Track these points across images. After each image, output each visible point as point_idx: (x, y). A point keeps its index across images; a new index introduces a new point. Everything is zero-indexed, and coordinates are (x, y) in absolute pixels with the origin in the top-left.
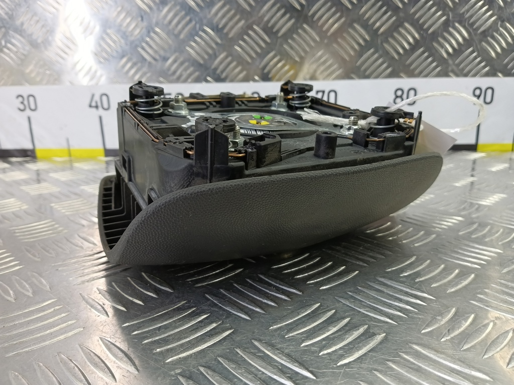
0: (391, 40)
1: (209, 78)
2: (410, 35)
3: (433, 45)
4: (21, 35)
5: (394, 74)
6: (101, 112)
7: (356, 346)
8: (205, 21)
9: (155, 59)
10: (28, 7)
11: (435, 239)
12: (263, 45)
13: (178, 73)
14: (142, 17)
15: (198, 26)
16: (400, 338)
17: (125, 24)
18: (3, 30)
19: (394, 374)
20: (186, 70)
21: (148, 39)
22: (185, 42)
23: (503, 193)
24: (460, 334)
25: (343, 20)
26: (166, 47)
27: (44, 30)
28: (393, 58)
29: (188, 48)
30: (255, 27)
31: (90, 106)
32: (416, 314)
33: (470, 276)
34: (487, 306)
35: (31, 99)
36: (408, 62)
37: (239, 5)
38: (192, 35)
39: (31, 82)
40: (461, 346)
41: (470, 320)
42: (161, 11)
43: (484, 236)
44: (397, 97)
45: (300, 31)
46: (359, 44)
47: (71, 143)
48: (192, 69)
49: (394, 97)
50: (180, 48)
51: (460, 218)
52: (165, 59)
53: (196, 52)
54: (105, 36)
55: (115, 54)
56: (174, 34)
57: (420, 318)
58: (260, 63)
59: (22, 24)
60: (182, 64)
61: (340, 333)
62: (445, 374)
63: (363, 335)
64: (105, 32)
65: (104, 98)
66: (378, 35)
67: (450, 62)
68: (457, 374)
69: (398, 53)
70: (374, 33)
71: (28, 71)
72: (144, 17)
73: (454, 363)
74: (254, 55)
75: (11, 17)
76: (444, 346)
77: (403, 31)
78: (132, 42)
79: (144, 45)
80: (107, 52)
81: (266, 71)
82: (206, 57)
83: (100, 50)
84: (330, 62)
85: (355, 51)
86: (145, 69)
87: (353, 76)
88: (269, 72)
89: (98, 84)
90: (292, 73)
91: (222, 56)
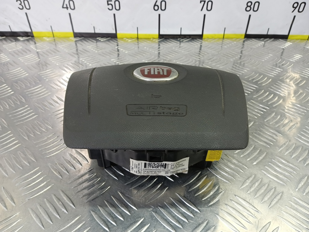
6: (70, 11)
31: (63, 7)
33: (264, 153)
35: (26, 2)
43: (276, 123)
49: (246, 6)
61: (209, 189)
65: (71, 2)
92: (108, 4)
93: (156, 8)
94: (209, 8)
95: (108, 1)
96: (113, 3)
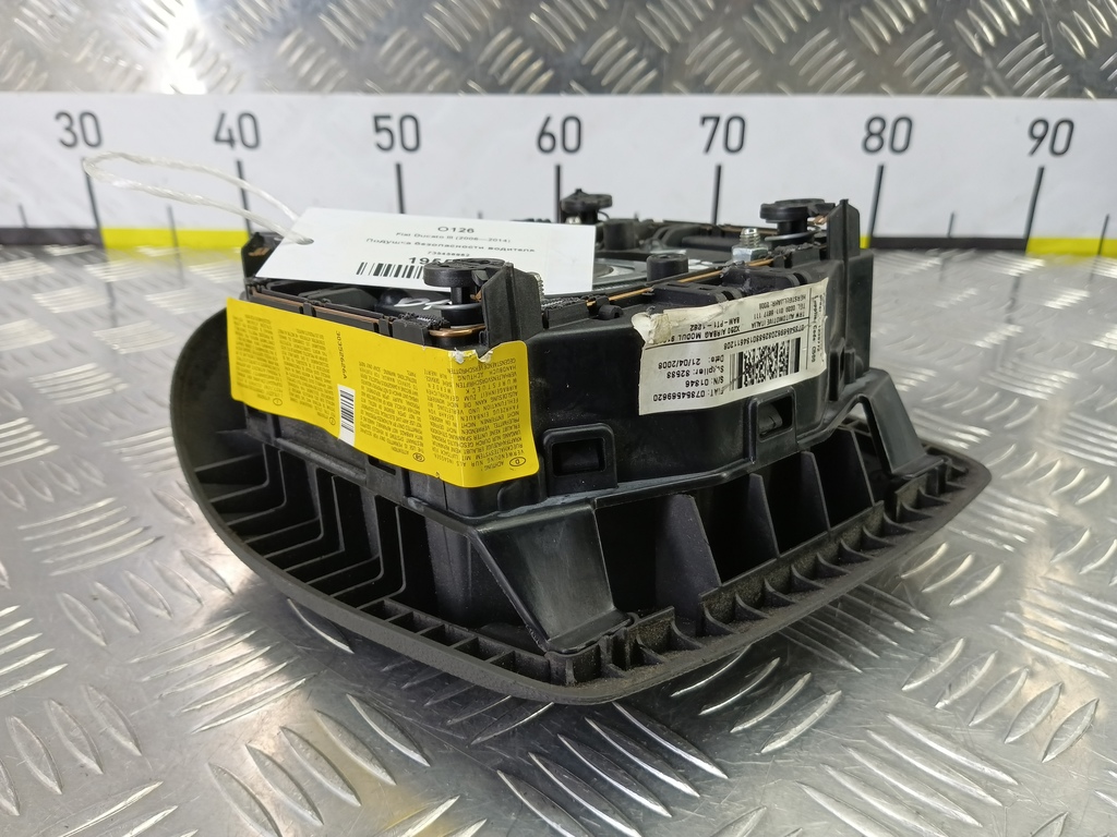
0: (865, 11)
1: (472, 85)
2: (907, 2)
3: (954, 24)
5: (868, 87)
6: (240, 151)
7: (792, 715)
9: (357, 41)
12: (592, 14)
13: (406, 71)
16: (866, 700)
19: (857, 770)
20: (423, 64)
22: (423, 3)
24: (969, 693)
26: (381, 14)
28: (869, 51)
29: (427, 17)
31: (217, 139)
32: (895, 650)
33: (992, 570)
35: (89, 121)
36: (899, 61)
39: (90, 86)
40: (969, 719)
41: (987, 665)
43: (1026, 476)
44: (871, 134)
46: (798, 18)
47: (177, 216)
48: (435, 63)
49: (864, 134)
50: (410, 16)
51: (983, 432)
52: (379, 40)
53: (446, 25)
55: (268, 26)
57: (900, 660)
58: (584, 53)
60: (414, 51)
61: (764, 690)
62: (940, 772)
63: (802, 693)
65: (247, 123)
67: (988, 63)
69: (880, 40)
71: (79, 59)
73: (957, 751)
74: (572, 36)
76: (941, 718)
78: (307, 2)
79: (334, 9)
80: (250, 22)
81: (595, 71)
82: (467, 37)
83: (234, 15)
84: (736, 55)
85: (789, 32)
86: (334, 62)
87: (781, 86)
88: (603, 74)
89: (232, 91)
90: (652, 75)
91: (502, 36)
92: (378, 130)
93: (547, 142)
94: (734, 142)
95: (377, 118)
96: (393, 125)
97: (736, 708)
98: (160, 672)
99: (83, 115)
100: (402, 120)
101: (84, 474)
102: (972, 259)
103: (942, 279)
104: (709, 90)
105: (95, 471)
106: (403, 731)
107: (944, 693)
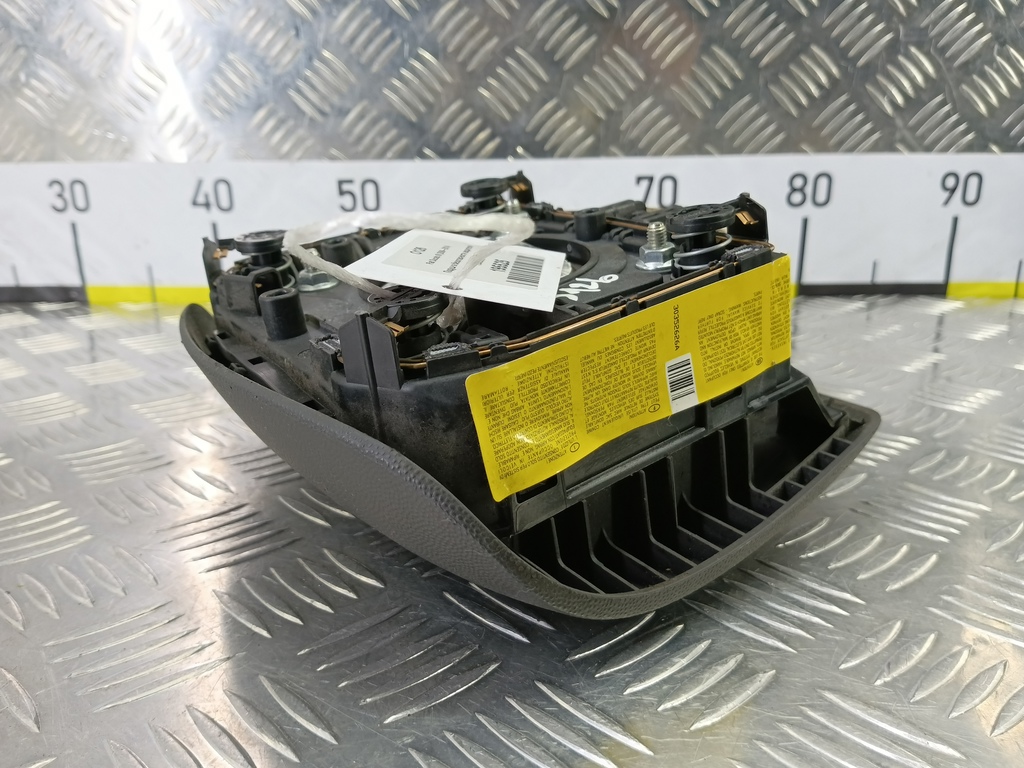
0: (784, 79)
1: (427, 151)
2: (821, 69)
3: (866, 89)
4: (58, 63)
5: (788, 147)
6: (215, 214)
7: (723, 694)
8: (421, 39)
9: (322, 113)
10: (72, 7)
11: (864, 482)
12: (534, 86)
13: (367, 140)
14: (297, 30)
15: (407, 48)
16: (802, 678)
17: (263, 43)
18: (22, 52)
19: (792, 745)
20: (382, 133)
21: (308, 73)
22: (382, 79)
23: (994, 387)
24: (910, 671)
25: (691, 38)
26: (344, 89)
27: (104, 52)
28: (788, 114)
29: (386, 92)
30: (519, 51)
31: (195, 203)
32: (830, 631)
33: (928, 558)
34: (959, 618)
35: (78, 188)
36: (817, 122)
37: (488, 8)
38: (395, 65)
39: (79, 155)
40: (910, 696)
41: (928, 645)
42: (335, 18)
43: (957, 477)
44: (794, 190)
45: (607, 59)
46: (722, 86)
47: (157, 275)
48: (393, 133)
49: (787, 189)
50: (370, 91)
51: (912, 441)
52: (343, 112)
53: (402, 98)
54: (223, 66)
55: (243, 101)
56: (359, 64)
57: (836, 641)
58: (528, 122)
59: (60, 41)
60: (375, 122)
61: (693, 669)
62: (881, 747)
63: (733, 672)
64: (223, 57)
65: (222, 188)
66: (760, 69)
67: (899, 122)
68: (904, 747)
69: (798, 104)
70: (752, 65)
71: (72, 132)
72: (302, 29)
73: (898, 726)
74: (516, 106)
75: (38, 27)
76: (880, 695)
77: (808, 62)
78: (277, 79)
79: (301, 84)
80: (226, 97)
81: (539, 137)
82: (422, 108)
83: (212, 92)
84: (666, 121)
85: (714, 99)
86: (301, 132)
87: (709, 148)
88: (546, 139)
89: (209, 160)
90: (590, 141)
91: (454, 107)
92: (342, 193)
94: (668, 200)
95: (341, 183)
96: (356, 188)
97: (665, 687)
98: (72, 655)
99: (74, 182)
100: (365, 183)
101: (33, 482)
102: (895, 303)
103: (868, 318)
104: (643, 153)
105: (45, 480)
106: (313, 710)
107: (883, 671)
